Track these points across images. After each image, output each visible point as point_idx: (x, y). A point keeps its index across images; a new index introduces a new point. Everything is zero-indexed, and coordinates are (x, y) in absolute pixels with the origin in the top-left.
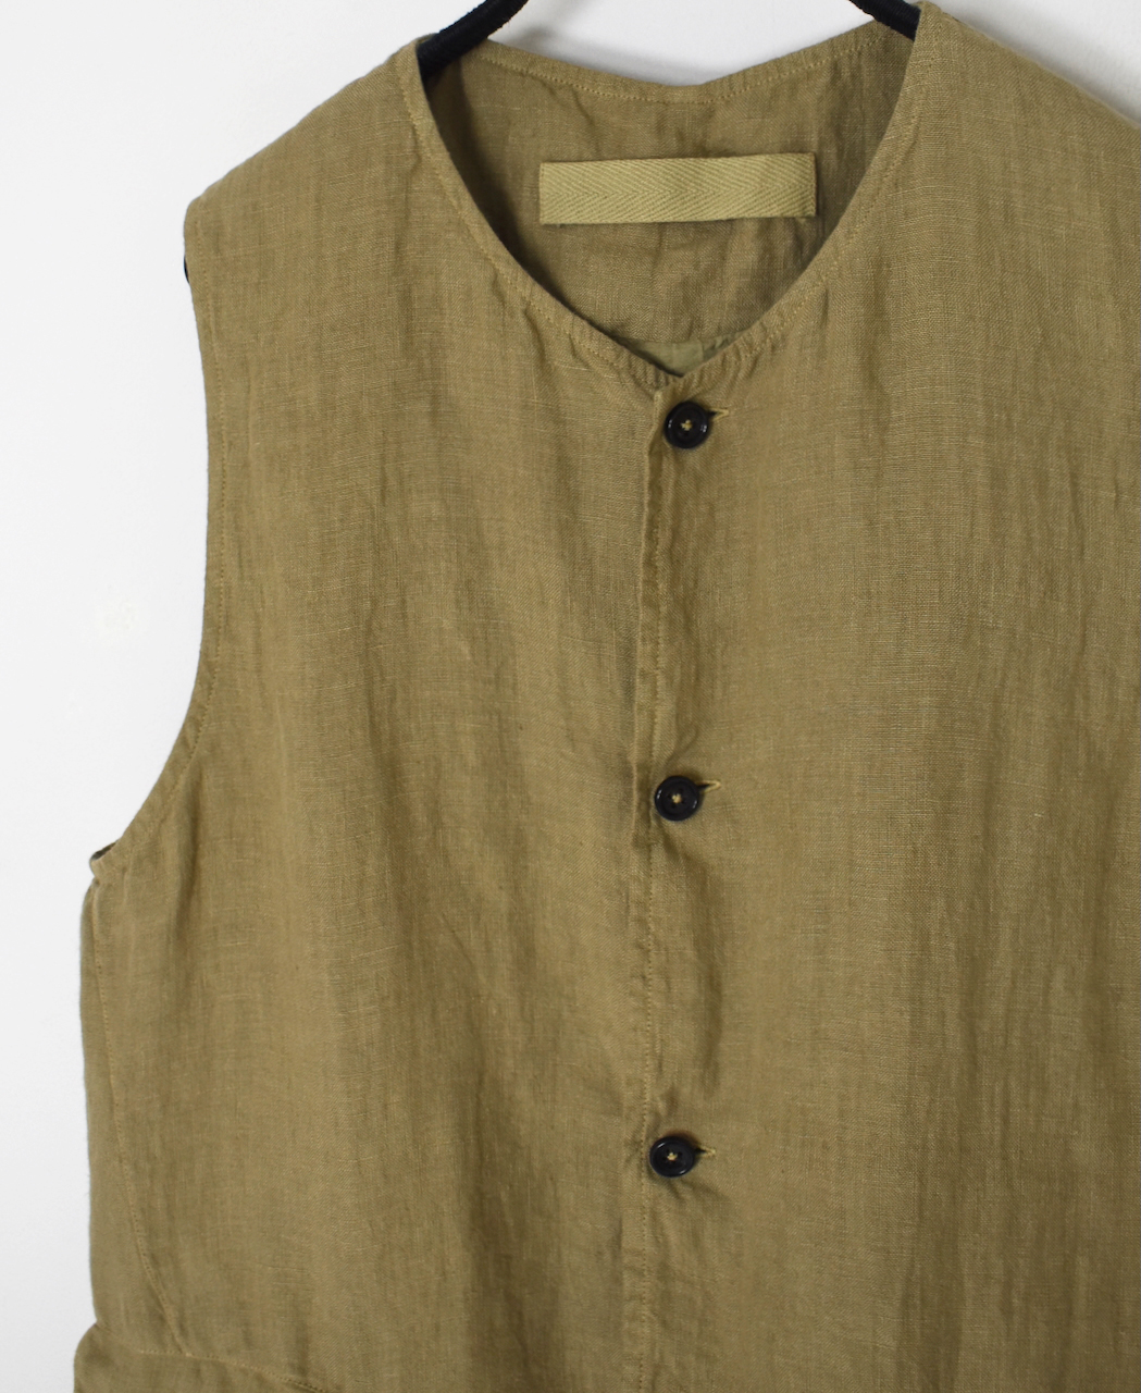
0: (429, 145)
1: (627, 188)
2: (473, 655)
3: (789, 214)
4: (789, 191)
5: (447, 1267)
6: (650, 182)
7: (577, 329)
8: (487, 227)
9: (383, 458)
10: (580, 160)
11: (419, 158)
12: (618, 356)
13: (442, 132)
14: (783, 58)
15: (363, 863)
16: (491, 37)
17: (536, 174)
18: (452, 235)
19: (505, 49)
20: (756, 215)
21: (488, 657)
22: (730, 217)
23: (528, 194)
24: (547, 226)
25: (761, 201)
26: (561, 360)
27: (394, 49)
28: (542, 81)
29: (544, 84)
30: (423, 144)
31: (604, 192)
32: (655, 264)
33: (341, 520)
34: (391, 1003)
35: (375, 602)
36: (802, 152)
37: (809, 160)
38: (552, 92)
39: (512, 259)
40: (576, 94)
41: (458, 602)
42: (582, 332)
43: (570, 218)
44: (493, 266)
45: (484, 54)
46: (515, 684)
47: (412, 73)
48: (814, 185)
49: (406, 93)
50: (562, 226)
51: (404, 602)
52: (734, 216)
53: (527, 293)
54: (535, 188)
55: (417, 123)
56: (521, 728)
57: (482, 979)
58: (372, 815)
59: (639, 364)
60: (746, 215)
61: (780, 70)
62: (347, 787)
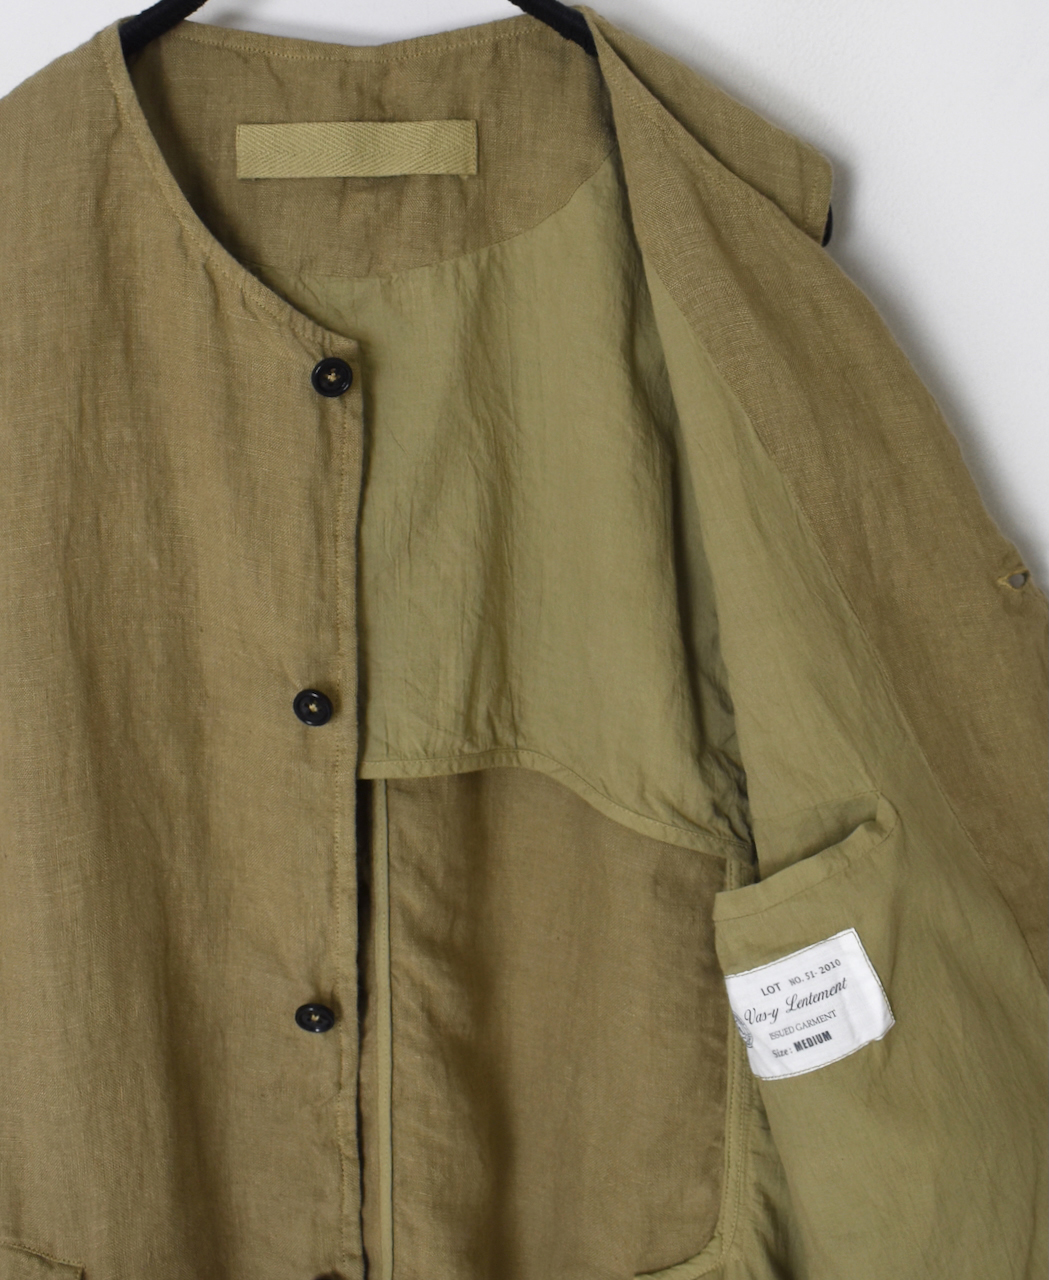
0: (129, 113)
1: (314, 146)
2: (160, 565)
3: (454, 172)
4: (454, 152)
5: (149, 1119)
6: (334, 142)
7: (248, 284)
8: (177, 187)
9: (81, 390)
10: (271, 122)
11: (120, 124)
12: (281, 310)
13: (141, 102)
14: (452, 32)
15: (65, 755)
16: (187, 18)
17: (233, 135)
18: (146, 193)
19: (201, 26)
20: (426, 172)
21: (173, 566)
22: (403, 173)
23: (226, 153)
24: (244, 180)
25: (430, 160)
26: (233, 311)
27: (99, 27)
28: (236, 52)
29: (239, 55)
30: (124, 112)
31: (294, 150)
32: (341, 205)
33: (42, 446)
34: (93, 882)
35: (72, 520)
36: (466, 118)
37: (470, 125)
38: (246, 61)
39: (196, 217)
40: (268, 60)
41: (148, 518)
42: (252, 287)
43: (262, 173)
44: (179, 223)
45: (182, 33)
46: (197, 591)
47: (114, 48)
48: (476, 147)
49: (108, 66)
50: (257, 179)
51: (98, 519)
52: (406, 172)
53: (206, 249)
54: (232, 147)
55: (118, 93)
56: (202, 631)
57: (166, 856)
58: (73, 710)
59: (300, 318)
60: (417, 172)
61: (448, 43)
62: (50, 686)
